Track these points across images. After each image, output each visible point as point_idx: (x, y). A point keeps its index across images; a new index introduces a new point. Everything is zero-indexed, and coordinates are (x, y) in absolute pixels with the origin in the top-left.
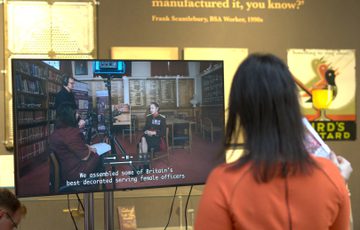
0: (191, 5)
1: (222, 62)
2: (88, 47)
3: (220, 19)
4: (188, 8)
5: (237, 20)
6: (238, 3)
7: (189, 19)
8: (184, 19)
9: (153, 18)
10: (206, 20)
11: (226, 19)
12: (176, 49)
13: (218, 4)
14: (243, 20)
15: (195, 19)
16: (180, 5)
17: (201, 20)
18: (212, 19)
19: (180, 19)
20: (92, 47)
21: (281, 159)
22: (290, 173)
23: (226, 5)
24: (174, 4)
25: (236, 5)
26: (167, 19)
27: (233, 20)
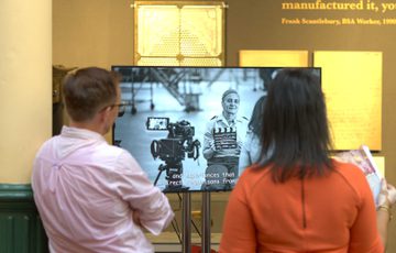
0: (323, 7)
1: (320, 69)
2: (215, 50)
3: (353, 22)
4: (319, 10)
5: (371, 22)
6: (373, 4)
7: (320, 21)
8: (314, 22)
9: (283, 20)
10: (338, 22)
11: (360, 21)
12: (306, 53)
13: (352, 6)
14: (378, 22)
15: (326, 21)
16: (311, 7)
17: (332, 22)
18: (345, 21)
19: (311, 22)
20: (220, 51)
21: (299, 163)
22: (307, 176)
23: (360, 6)
24: (304, 6)
25: (371, 6)
26: (298, 22)
27: (366, 22)
